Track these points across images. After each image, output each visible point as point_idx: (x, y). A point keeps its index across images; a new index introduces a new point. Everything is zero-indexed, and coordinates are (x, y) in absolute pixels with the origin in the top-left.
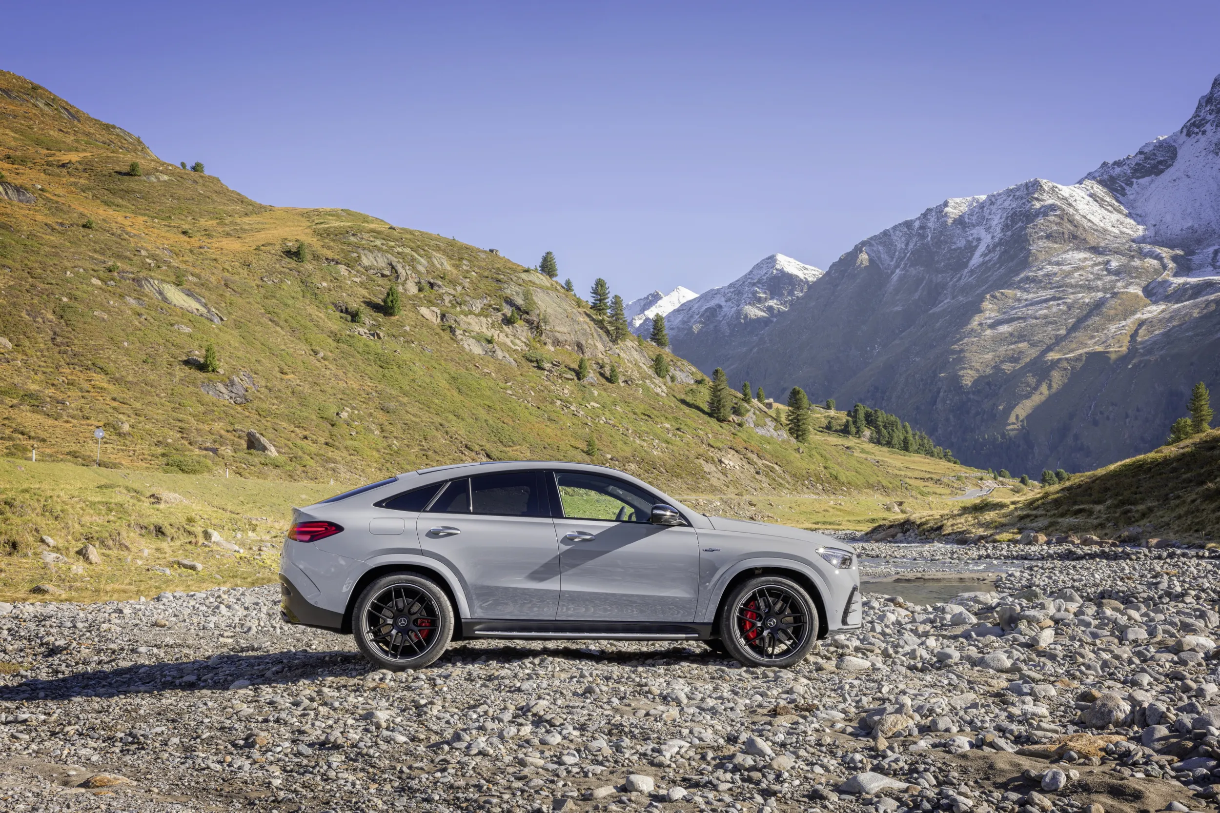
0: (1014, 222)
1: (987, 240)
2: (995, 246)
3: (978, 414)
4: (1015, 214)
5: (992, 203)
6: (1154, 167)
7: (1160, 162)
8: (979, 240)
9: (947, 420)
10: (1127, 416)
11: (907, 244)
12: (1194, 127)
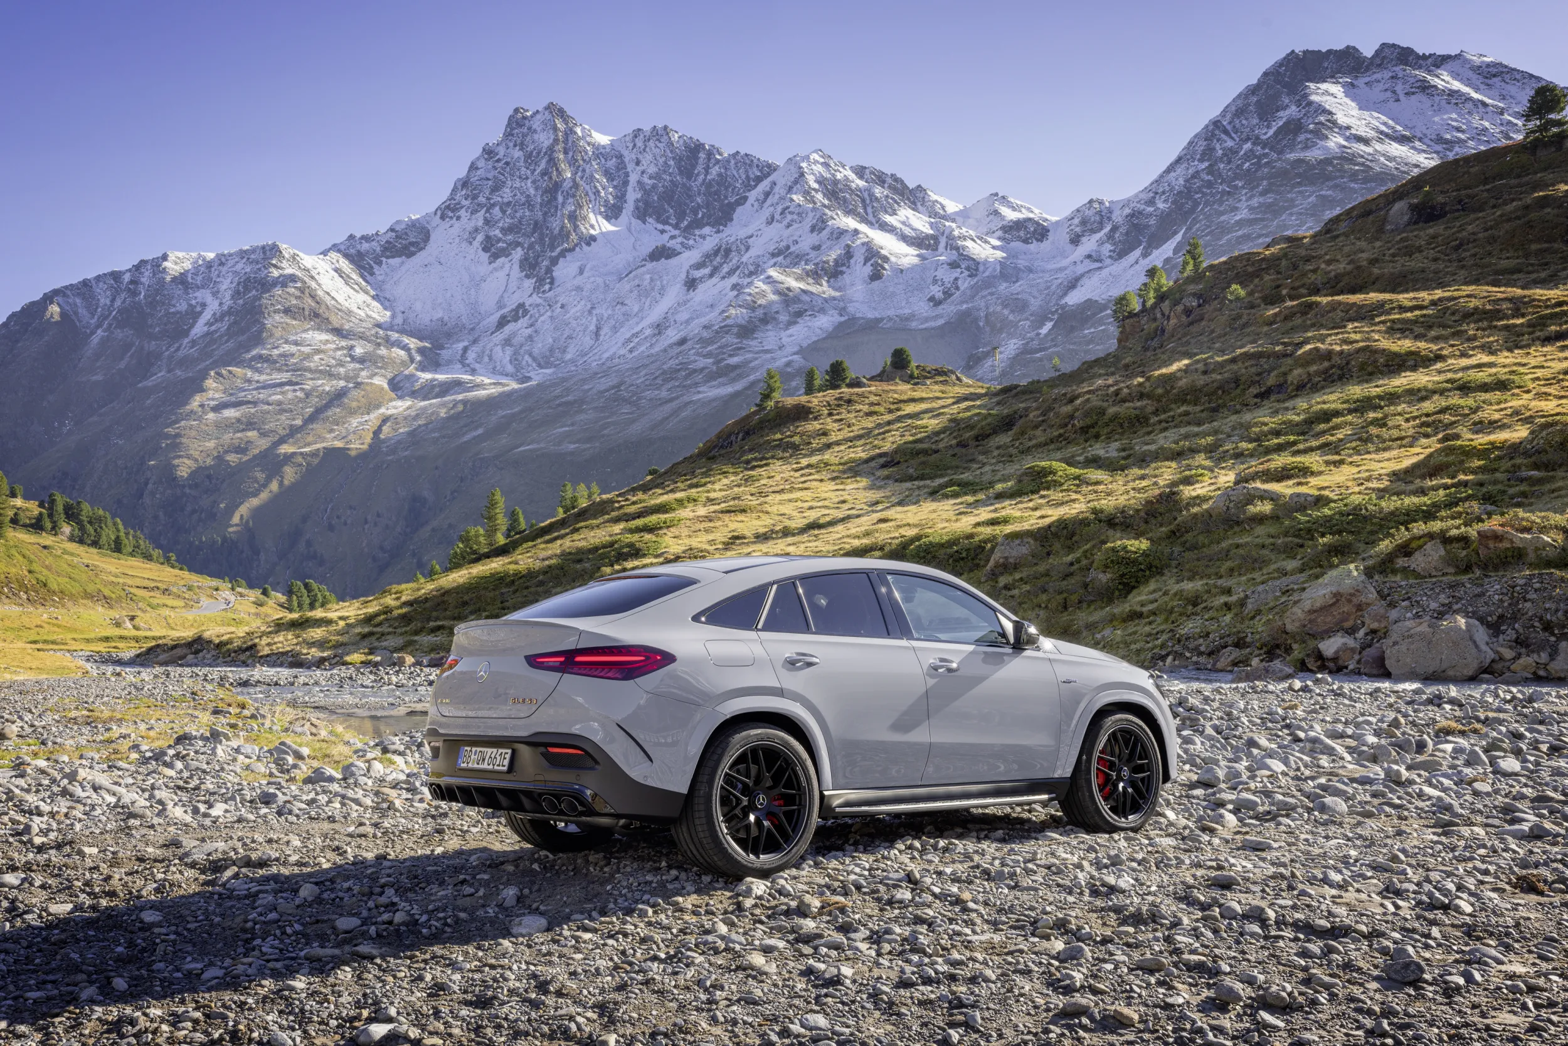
0: (247, 289)
1: (213, 306)
2: (223, 315)
3: (194, 511)
4: (248, 279)
5: (222, 264)
6: (405, 247)
7: (412, 244)
8: (204, 305)
9: (156, 517)
10: (366, 522)
11: (113, 300)
12: (448, 210)
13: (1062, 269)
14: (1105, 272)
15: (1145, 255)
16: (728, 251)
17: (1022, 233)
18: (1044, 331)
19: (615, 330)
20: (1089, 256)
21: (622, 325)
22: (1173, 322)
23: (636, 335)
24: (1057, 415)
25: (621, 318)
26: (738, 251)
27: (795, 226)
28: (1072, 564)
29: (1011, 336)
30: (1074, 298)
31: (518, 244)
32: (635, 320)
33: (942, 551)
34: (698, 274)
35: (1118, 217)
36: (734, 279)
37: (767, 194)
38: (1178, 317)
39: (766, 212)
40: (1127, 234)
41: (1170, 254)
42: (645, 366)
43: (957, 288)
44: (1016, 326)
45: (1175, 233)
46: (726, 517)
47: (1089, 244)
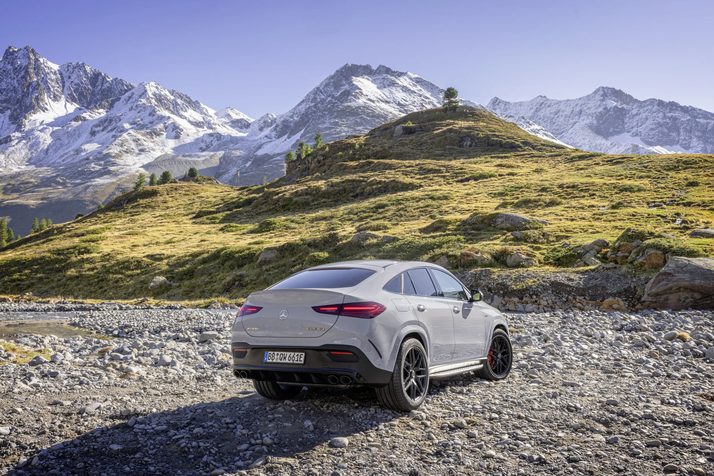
13: (255, 141)
14: (273, 143)
15: (289, 137)
16: (111, 121)
17: (239, 125)
18: (248, 165)
19: (56, 151)
20: (266, 136)
21: (59, 149)
22: (313, 165)
23: (66, 154)
24: (272, 199)
25: (59, 146)
26: (116, 121)
27: (142, 112)
28: (294, 261)
29: (234, 166)
30: (260, 153)
31: (8, 108)
32: (66, 147)
33: (237, 255)
34: (96, 129)
35: (278, 122)
36: (113, 133)
37: (130, 98)
38: (315, 163)
39: (129, 106)
40: (282, 128)
41: (299, 138)
42: (70, 168)
43: (212, 145)
44: (236, 162)
45: (301, 130)
46: (129, 237)
47: (267, 131)
